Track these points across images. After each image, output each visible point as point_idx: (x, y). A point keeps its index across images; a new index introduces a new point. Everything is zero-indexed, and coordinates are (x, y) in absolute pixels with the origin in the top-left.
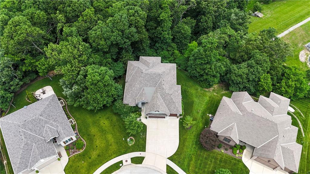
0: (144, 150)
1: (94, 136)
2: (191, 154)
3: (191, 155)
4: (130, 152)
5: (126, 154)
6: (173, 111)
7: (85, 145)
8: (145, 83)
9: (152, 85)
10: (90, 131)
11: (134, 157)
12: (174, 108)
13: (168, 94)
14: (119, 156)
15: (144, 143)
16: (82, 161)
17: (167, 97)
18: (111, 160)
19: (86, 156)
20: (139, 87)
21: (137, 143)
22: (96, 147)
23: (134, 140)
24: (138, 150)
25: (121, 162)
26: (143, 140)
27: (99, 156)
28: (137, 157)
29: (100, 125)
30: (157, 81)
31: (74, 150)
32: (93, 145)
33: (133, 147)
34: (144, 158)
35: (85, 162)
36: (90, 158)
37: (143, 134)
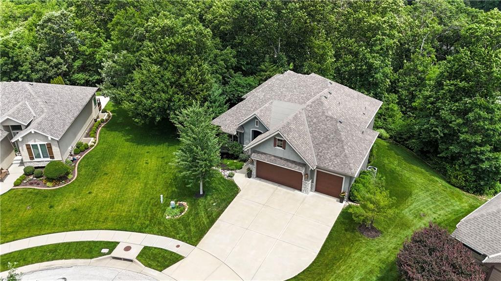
0: (194, 240)
1: (106, 174)
4: (153, 232)
5: (141, 232)
6: (330, 164)
7: (70, 181)
8: (282, 92)
9: (297, 98)
10: (106, 165)
11: (155, 248)
12: (336, 155)
13: (331, 118)
14: (118, 230)
15: (205, 223)
16: (29, 204)
17: (326, 125)
18: (94, 230)
19: (48, 200)
20: (261, 98)
21: (188, 219)
22: (88, 192)
23: (186, 209)
24: (178, 236)
25: (113, 244)
26: (208, 217)
27: (75, 210)
28: (162, 249)
29: (136, 162)
30: (313, 93)
31: (38, 179)
32: (85, 188)
33: (172, 223)
34: (181, 259)
35: (33, 209)
36: (51, 207)
37: (218, 205)
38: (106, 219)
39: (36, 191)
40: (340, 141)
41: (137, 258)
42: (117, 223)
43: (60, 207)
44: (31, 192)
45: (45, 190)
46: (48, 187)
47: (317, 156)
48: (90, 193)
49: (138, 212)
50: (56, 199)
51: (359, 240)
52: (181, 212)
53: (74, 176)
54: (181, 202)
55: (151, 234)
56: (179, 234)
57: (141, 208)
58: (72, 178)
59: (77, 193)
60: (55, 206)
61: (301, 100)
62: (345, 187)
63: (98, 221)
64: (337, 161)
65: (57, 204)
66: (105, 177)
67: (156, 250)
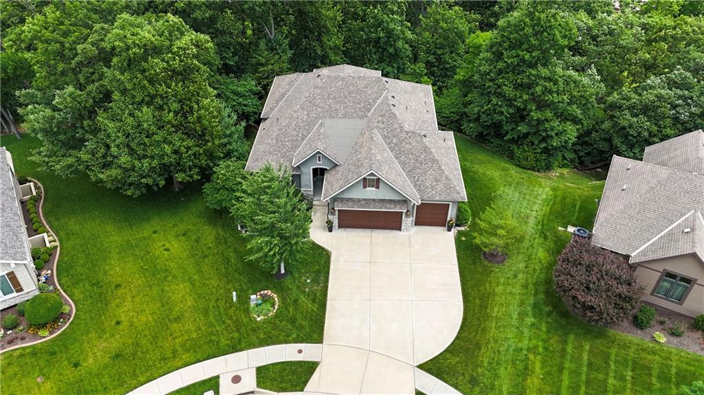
0: (315, 336)
1: (118, 286)
2: (521, 349)
3: (525, 352)
4: (254, 345)
5: (237, 351)
6: (434, 192)
7: (70, 316)
8: (329, 106)
9: (352, 110)
10: (105, 273)
11: (273, 364)
12: (437, 180)
13: (413, 133)
14: (204, 360)
15: (315, 310)
16: (36, 374)
17: (410, 143)
18: (169, 373)
19: (62, 357)
20: (305, 120)
21: (289, 312)
22: (113, 323)
23: (276, 299)
24: (290, 338)
25: (213, 382)
26: (314, 301)
27: (117, 356)
28: (282, 363)
29: (148, 253)
30: (371, 101)
31: (17, 330)
32: (103, 318)
33: (272, 325)
34: (317, 367)
35: (49, 378)
36: (76, 365)
37: (315, 281)
38: (174, 352)
39: (28, 351)
40: (435, 161)
41: (258, 386)
42: (195, 351)
43: (91, 361)
44: (22, 355)
45: (41, 343)
46: (44, 337)
47: (415, 186)
48: (118, 323)
49: (212, 325)
50: (73, 352)
51: (492, 271)
52: (273, 306)
53: (71, 306)
54: (262, 292)
55: (251, 348)
56: (291, 336)
57: (211, 318)
58: (71, 311)
59: (99, 331)
60: (81, 361)
61: (360, 113)
62: (452, 213)
63: (166, 359)
64: (440, 186)
65: (82, 358)
66: (120, 291)
67: (275, 366)
